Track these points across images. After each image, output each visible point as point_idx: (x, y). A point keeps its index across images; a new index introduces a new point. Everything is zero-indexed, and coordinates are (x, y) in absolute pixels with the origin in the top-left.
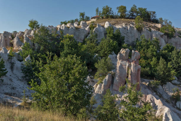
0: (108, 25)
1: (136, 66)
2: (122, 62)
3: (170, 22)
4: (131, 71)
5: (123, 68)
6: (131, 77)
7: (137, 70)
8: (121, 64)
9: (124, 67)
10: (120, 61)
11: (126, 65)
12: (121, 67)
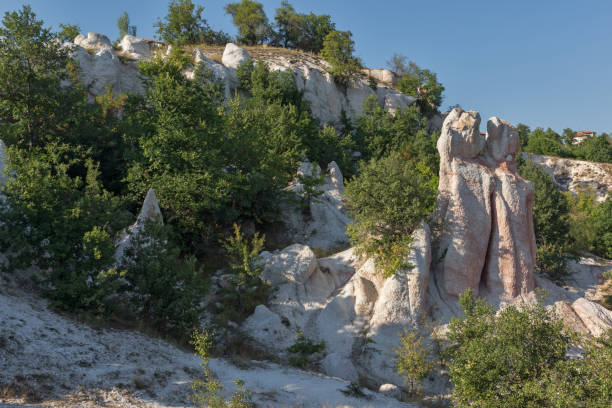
0: (240, 57)
1: (518, 183)
2: (463, 169)
3: (412, 65)
4: (506, 203)
5: (471, 193)
6: (511, 231)
7: (524, 199)
8: (461, 176)
9: (475, 189)
10: (454, 163)
11: (481, 182)
12: (464, 189)
